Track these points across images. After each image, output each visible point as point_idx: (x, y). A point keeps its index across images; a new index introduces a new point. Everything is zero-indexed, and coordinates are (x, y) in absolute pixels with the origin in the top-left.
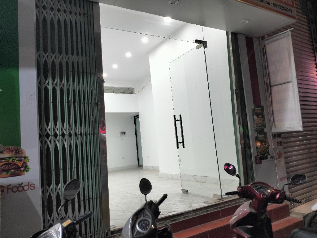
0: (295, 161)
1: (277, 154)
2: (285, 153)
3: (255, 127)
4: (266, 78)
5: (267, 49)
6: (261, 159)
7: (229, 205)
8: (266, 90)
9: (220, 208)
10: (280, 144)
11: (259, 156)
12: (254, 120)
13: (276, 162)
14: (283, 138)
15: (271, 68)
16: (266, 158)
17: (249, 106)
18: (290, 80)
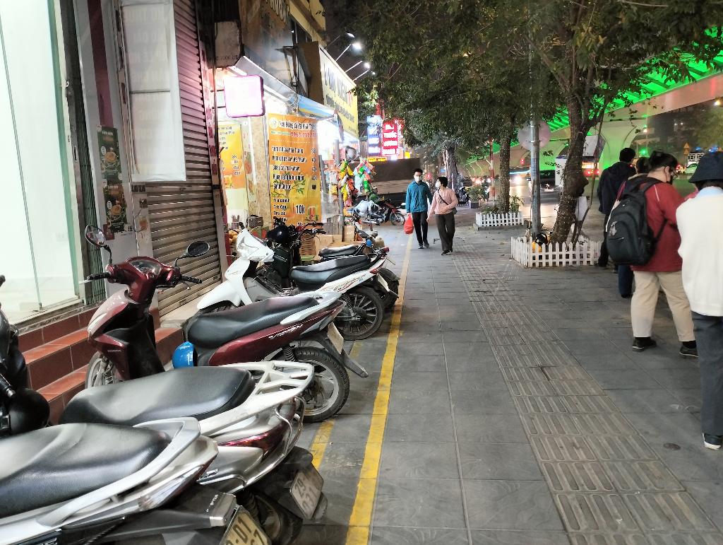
0: (166, 236)
1: (138, 223)
2: (152, 220)
3: (102, 169)
4: (121, 74)
5: (126, 16)
6: (114, 230)
7: (57, 318)
8: (122, 98)
9: (42, 324)
10: (144, 204)
11: (111, 225)
12: (101, 155)
13: (138, 236)
14: (149, 194)
15: (133, 57)
16: (121, 229)
17: (93, 127)
18: (167, 87)
